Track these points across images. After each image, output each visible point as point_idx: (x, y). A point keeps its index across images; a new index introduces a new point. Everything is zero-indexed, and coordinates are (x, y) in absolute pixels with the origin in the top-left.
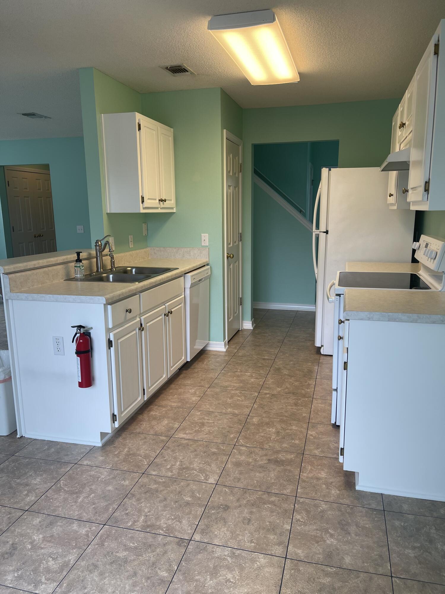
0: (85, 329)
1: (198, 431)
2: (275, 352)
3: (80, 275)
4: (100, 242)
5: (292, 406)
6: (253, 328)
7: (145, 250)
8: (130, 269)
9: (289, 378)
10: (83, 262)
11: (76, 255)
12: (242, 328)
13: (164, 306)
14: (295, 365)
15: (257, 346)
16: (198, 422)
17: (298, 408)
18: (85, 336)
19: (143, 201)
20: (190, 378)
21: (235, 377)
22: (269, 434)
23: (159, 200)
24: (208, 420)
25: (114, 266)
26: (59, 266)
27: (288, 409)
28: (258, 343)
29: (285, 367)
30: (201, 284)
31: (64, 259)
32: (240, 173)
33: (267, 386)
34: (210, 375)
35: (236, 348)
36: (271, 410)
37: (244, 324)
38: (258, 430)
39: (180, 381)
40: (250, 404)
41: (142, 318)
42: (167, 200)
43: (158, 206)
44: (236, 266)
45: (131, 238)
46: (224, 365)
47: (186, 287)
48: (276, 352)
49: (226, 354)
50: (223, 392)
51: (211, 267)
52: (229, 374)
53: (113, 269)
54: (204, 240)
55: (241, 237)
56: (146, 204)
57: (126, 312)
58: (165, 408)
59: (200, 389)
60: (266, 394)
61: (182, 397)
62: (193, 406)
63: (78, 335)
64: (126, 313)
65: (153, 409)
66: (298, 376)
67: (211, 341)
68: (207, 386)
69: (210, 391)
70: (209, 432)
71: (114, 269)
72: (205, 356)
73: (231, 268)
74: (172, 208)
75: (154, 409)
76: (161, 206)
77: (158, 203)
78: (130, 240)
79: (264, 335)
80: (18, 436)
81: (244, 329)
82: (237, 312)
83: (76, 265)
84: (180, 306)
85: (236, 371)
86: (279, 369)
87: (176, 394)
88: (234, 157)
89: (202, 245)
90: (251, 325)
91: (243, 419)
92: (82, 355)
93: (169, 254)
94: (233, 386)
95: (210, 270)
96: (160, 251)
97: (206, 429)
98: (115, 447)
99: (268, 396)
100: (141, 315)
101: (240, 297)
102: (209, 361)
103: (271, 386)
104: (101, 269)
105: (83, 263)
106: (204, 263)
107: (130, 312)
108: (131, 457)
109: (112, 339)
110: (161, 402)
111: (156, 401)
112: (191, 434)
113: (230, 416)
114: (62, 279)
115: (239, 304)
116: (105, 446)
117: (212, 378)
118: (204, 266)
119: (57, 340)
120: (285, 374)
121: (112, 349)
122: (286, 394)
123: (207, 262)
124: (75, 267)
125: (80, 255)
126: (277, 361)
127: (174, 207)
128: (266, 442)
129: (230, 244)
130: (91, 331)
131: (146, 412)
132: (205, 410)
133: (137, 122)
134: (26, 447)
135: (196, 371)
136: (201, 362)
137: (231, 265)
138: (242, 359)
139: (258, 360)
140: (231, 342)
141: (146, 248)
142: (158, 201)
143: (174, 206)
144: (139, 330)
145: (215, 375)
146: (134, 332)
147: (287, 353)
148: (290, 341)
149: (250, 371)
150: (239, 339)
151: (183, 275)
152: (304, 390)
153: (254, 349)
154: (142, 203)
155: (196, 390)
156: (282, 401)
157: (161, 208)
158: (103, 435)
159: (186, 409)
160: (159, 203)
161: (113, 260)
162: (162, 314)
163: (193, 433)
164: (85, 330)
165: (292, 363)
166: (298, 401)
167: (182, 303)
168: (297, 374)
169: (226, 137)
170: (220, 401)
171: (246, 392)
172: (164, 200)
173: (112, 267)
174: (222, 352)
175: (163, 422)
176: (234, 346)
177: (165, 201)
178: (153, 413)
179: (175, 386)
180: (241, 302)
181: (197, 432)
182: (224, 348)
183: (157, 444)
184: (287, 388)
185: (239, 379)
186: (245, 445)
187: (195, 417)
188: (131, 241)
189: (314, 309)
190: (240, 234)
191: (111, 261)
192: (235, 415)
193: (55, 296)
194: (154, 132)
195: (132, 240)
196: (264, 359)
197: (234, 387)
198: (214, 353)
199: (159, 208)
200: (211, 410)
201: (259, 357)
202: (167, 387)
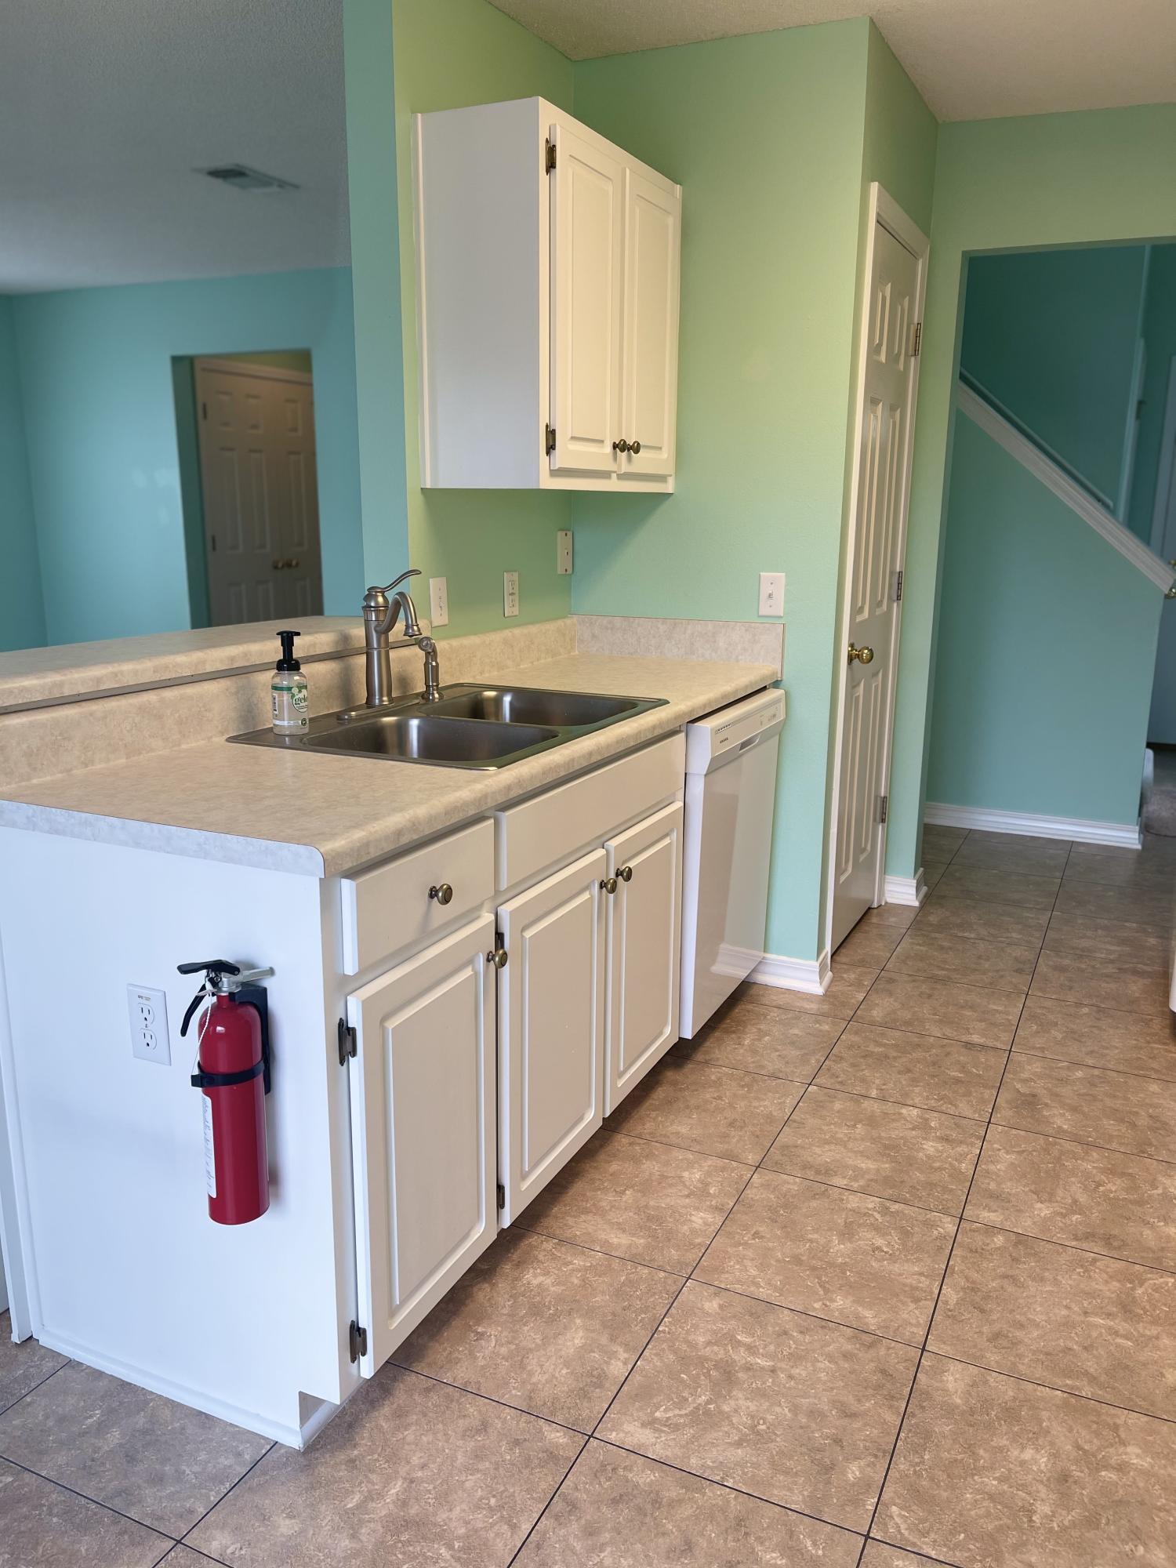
0: (240, 978)
1: (707, 1413)
2: (1007, 1013)
3: (290, 719)
4: (383, 596)
5: (1109, 1315)
6: (921, 903)
7: (560, 622)
8: (492, 694)
9: (1078, 1149)
10: (303, 669)
11: (278, 642)
12: (879, 900)
13: (602, 852)
14: (1093, 1085)
15: (935, 979)
16: (707, 1359)
17: (1135, 1329)
18: (241, 1011)
19: (551, 443)
20: (688, 1107)
21: (860, 1121)
22: (1023, 1487)
23: (615, 446)
24: (751, 1349)
25: (437, 686)
26: (214, 682)
27: (1094, 1334)
28: (943, 969)
29: (1057, 1095)
30: (749, 759)
31: (232, 659)
32: (913, 359)
33: (993, 1186)
34: (764, 1100)
35: (859, 984)
36: (1022, 1326)
37: (888, 887)
38: (970, 1449)
39: (649, 1121)
40: (924, 1282)
41: (506, 910)
42: (646, 447)
43: (607, 465)
44: (877, 687)
45: (510, 580)
46: (818, 1061)
47: (690, 771)
48: (1013, 1018)
49: (826, 1007)
50: (814, 1197)
51: (786, 693)
52: (838, 1106)
53: (433, 694)
54: (770, 596)
55: (899, 587)
56: (561, 458)
57: (431, 896)
58: (583, 1253)
59: (723, 1169)
60: (991, 1229)
61: (652, 1203)
62: (692, 1256)
63: (209, 1002)
64: (430, 904)
65: (536, 1258)
66: (1114, 1146)
67: (772, 953)
68: (752, 1158)
69: (762, 1185)
70: (753, 1428)
71: (437, 696)
72: (748, 1011)
73: (857, 698)
74: (662, 478)
75: (541, 1257)
76: (620, 467)
77: (611, 457)
78: (508, 589)
79: (960, 934)
80: (15, 1338)
81: (886, 903)
82: (869, 848)
83: (277, 680)
84: (667, 841)
85: (863, 1092)
86: (1029, 1103)
87: (632, 1187)
88: (896, 297)
89: (760, 614)
90: (914, 891)
91: (901, 1367)
92: (224, 1090)
93: (642, 640)
94: (855, 1169)
95: (782, 705)
96: (612, 629)
97: (741, 1405)
98: (352, 1461)
99: (999, 1240)
100: (499, 897)
101: (882, 795)
102: (761, 1034)
103: (1008, 1187)
104: (381, 696)
105: (302, 675)
106: (763, 679)
107: (446, 900)
108: (409, 1542)
109: (355, 1021)
110: (570, 1221)
111: (555, 1210)
112: (676, 1428)
113: (840, 1342)
114: (222, 733)
115: (875, 820)
116: (316, 1445)
117: (770, 1119)
118: (764, 688)
119: (144, 1001)
120: (1060, 1127)
121: (356, 1063)
122: (1076, 1238)
123: (774, 674)
124: (275, 688)
125: (292, 644)
126: (1023, 1058)
127: (671, 476)
128: (1013, 1538)
129: (861, 610)
130: (268, 983)
131: (507, 1267)
132: (738, 1288)
133: (543, 135)
134: (28, 1399)
135: (713, 1077)
136: (733, 1036)
137: (859, 684)
138: (883, 1035)
139: (949, 1049)
140: (842, 958)
141: (565, 617)
142: (608, 449)
143: (669, 469)
144: (488, 960)
145: (784, 1102)
146: (468, 972)
147: (1056, 1024)
148: (1062, 969)
149: (917, 1100)
150: (870, 946)
151: (684, 728)
152: (1152, 1227)
153: (930, 996)
154: (548, 453)
155: (709, 1174)
156: (1066, 1282)
157: (621, 477)
158: (308, 1404)
159: (662, 1274)
160: (615, 454)
161: (434, 663)
162: (593, 881)
163: (685, 1425)
164: (237, 984)
165: (1079, 1074)
166: (1133, 1289)
167: (672, 830)
168: (1111, 1136)
169: (878, 214)
170: (803, 1249)
171: (908, 1210)
172: (630, 448)
173: (428, 686)
174: (809, 997)
175: (568, 1336)
176: (853, 976)
177: (636, 448)
178: (533, 1277)
179: (631, 1144)
180: (883, 812)
181: (705, 1419)
182: (819, 985)
183: (526, 1472)
184: (1075, 1207)
185: (874, 1133)
186: (914, 1545)
187: (696, 1327)
188: (512, 594)
189: (1134, 841)
190: (897, 575)
191: (426, 664)
192: (864, 1337)
193: (134, 825)
194: (610, 188)
195: (516, 591)
196: (969, 1045)
197: (858, 1173)
198: (781, 1000)
199: (614, 476)
200: (763, 1292)
201: (948, 1032)
202: (602, 1146)
